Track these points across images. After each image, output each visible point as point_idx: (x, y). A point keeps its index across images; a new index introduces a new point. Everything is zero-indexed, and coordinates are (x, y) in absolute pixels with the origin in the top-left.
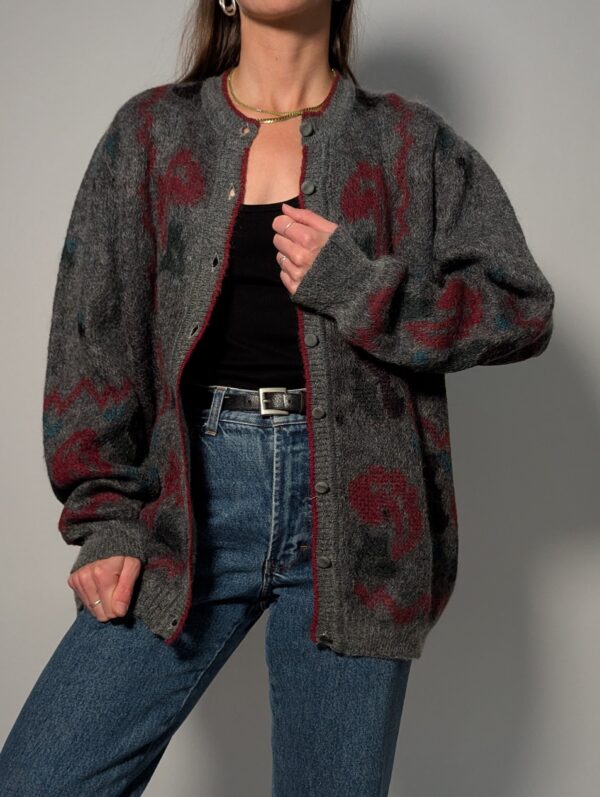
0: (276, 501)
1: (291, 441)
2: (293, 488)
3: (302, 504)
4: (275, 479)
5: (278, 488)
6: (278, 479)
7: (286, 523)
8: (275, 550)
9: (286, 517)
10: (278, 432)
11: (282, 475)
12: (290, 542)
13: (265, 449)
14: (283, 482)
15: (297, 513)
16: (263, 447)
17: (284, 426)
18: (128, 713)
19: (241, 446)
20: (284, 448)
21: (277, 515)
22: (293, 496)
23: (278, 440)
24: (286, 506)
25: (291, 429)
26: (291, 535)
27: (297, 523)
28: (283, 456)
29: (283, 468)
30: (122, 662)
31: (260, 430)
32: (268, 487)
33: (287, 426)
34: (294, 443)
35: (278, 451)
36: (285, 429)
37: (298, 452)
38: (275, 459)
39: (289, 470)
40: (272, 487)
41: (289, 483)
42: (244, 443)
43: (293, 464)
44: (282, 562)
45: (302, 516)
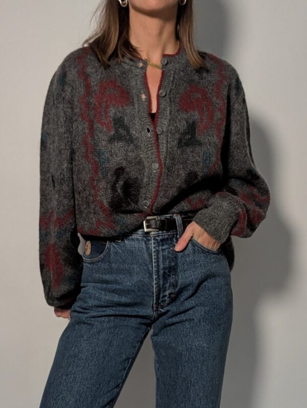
0: (155, 275)
1: (161, 244)
2: (164, 268)
3: (169, 276)
4: (154, 264)
5: (156, 269)
6: (156, 264)
7: (161, 286)
8: (158, 299)
9: (161, 283)
10: (154, 239)
11: (158, 262)
12: (164, 294)
13: (148, 249)
14: (158, 265)
15: (167, 281)
16: (147, 248)
17: (157, 236)
18: (100, 385)
19: (135, 247)
20: (157, 248)
21: (156, 282)
22: (164, 273)
23: (154, 244)
24: (161, 277)
25: (161, 237)
26: (165, 291)
27: (167, 285)
28: (157, 252)
29: (158, 258)
30: (93, 360)
31: (144, 239)
32: (151, 269)
33: (158, 236)
34: (163, 245)
35: (155, 250)
36: (157, 238)
37: (165, 249)
38: (153, 254)
39: (161, 259)
40: (153, 268)
41: (161, 266)
42: (136, 246)
43: (163, 256)
44: (162, 304)
45: (170, 281)
